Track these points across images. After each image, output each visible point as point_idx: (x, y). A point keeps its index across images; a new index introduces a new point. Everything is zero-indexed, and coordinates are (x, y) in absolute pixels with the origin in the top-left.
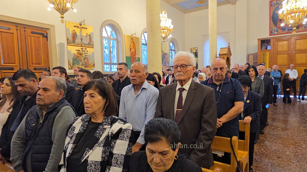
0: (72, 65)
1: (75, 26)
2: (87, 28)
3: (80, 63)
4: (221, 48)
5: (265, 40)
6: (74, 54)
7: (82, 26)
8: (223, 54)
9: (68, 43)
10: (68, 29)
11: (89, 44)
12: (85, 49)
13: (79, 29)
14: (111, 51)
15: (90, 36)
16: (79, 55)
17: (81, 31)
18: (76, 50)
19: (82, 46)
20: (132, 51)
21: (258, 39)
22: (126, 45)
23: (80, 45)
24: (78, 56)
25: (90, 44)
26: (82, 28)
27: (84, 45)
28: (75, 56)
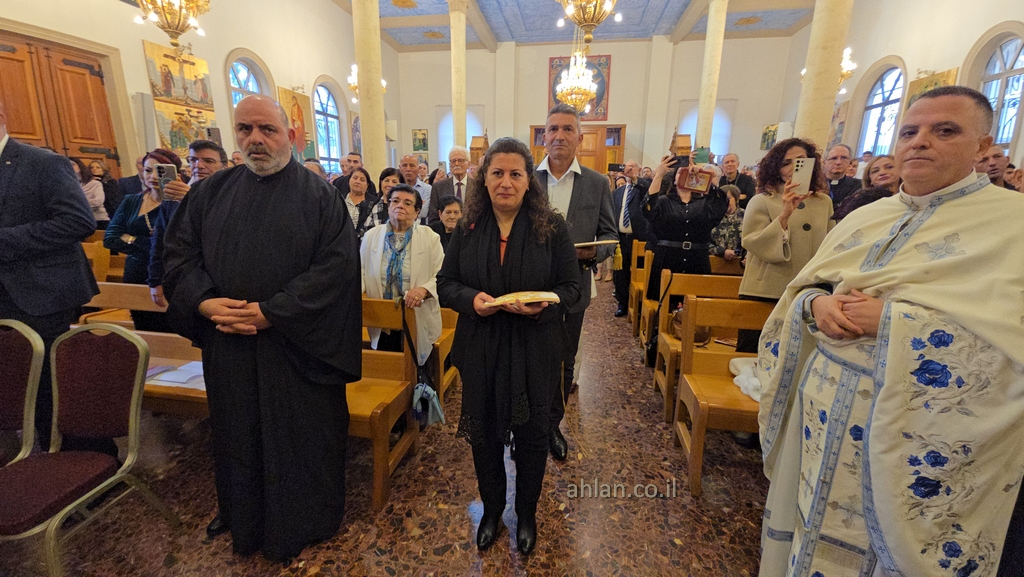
1: (165, 56)
2: (193, 64)
3: (188, 143)
4: (473, 137)
6: (173, 122)
7: (183, 57)
8: (477, 149)
9: (155, 94)
10: (151, 62)
11: (202, 101)
12: (197, 112)
13: (177, 64)
16: (183, 125)
17: (181, 70)
18: (176, 113)
19: (187, 104)
20: (296, 126)
23: (182, 101)
24: (182, 128)
25: (206, 103)
26: (185, 62)
27: (192, 104)
28: (173, 126)
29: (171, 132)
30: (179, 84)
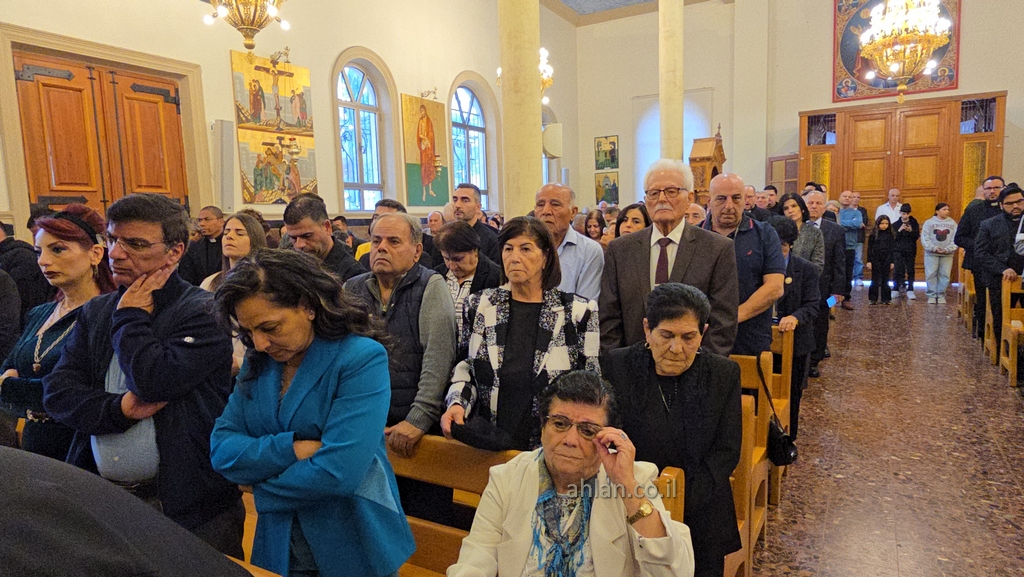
0: (252, 190)
2: (291, 75)
3: (276, 183)
4: (695, 141)
5: (819, 117)
6: (259, 156)
7: (279, 67)
8: (702, 159)
9: (239, 121)
10: (240, 78)
11: (299, 124)
12: (290, 139)
13: (271, 77)
15: (302, 99)
16: (271, 159)
17: (275, 84)
18: (264, 144)
19: (279, 130)
20: (423, 148)
21: (800, 113)
22: (406, 127)
23: (273, 126)
24: (270, 163)
25: (304, 126)
26: (281, 73)
27: (286, 129)
28: (260, 161)
29: (255, 170)
30: (270, 104)
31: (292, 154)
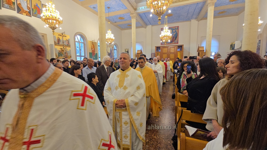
1: (59, 35)
2: (66, 36)
3: (63, 55)
4: (138, 50)
5: (158, 47)
8: (138, 53)
9: (55, 44)
10: (55, 37)
11: (67, 45)
12: (65, 48)
14: (80, 49)
15: (68, 41)
16: (62, 51)
17: (63, 38)
19: (63, 46)
20: (93, 50)
21: (155, 47)
25: (69, 45)
26: (63, 36)
27: (65, 46)
28: (59, 51)
31: (66, 50)
